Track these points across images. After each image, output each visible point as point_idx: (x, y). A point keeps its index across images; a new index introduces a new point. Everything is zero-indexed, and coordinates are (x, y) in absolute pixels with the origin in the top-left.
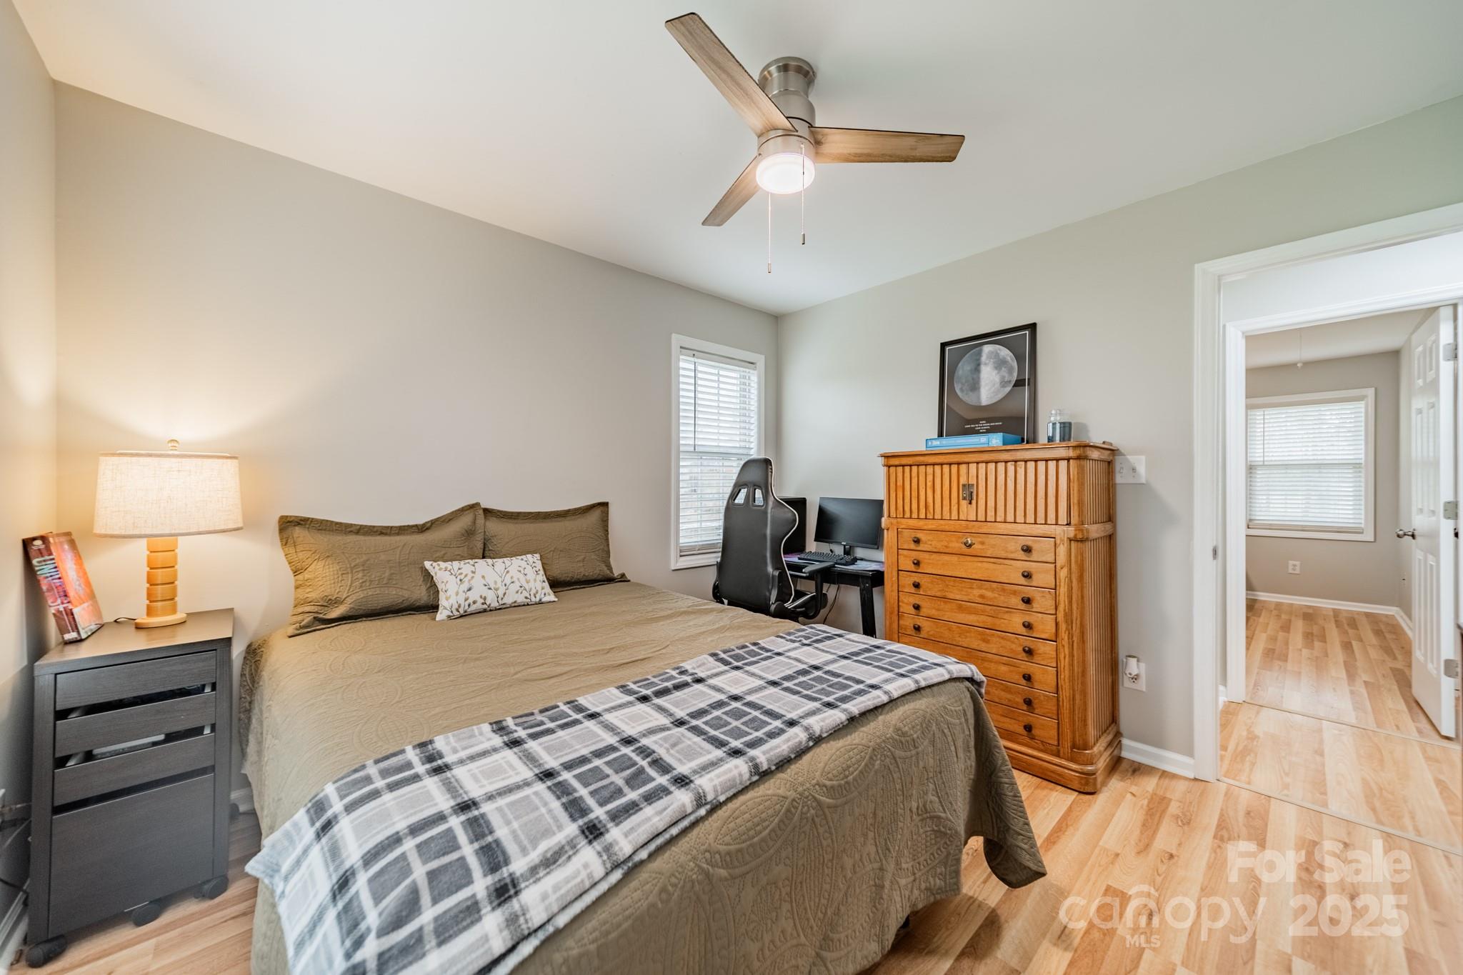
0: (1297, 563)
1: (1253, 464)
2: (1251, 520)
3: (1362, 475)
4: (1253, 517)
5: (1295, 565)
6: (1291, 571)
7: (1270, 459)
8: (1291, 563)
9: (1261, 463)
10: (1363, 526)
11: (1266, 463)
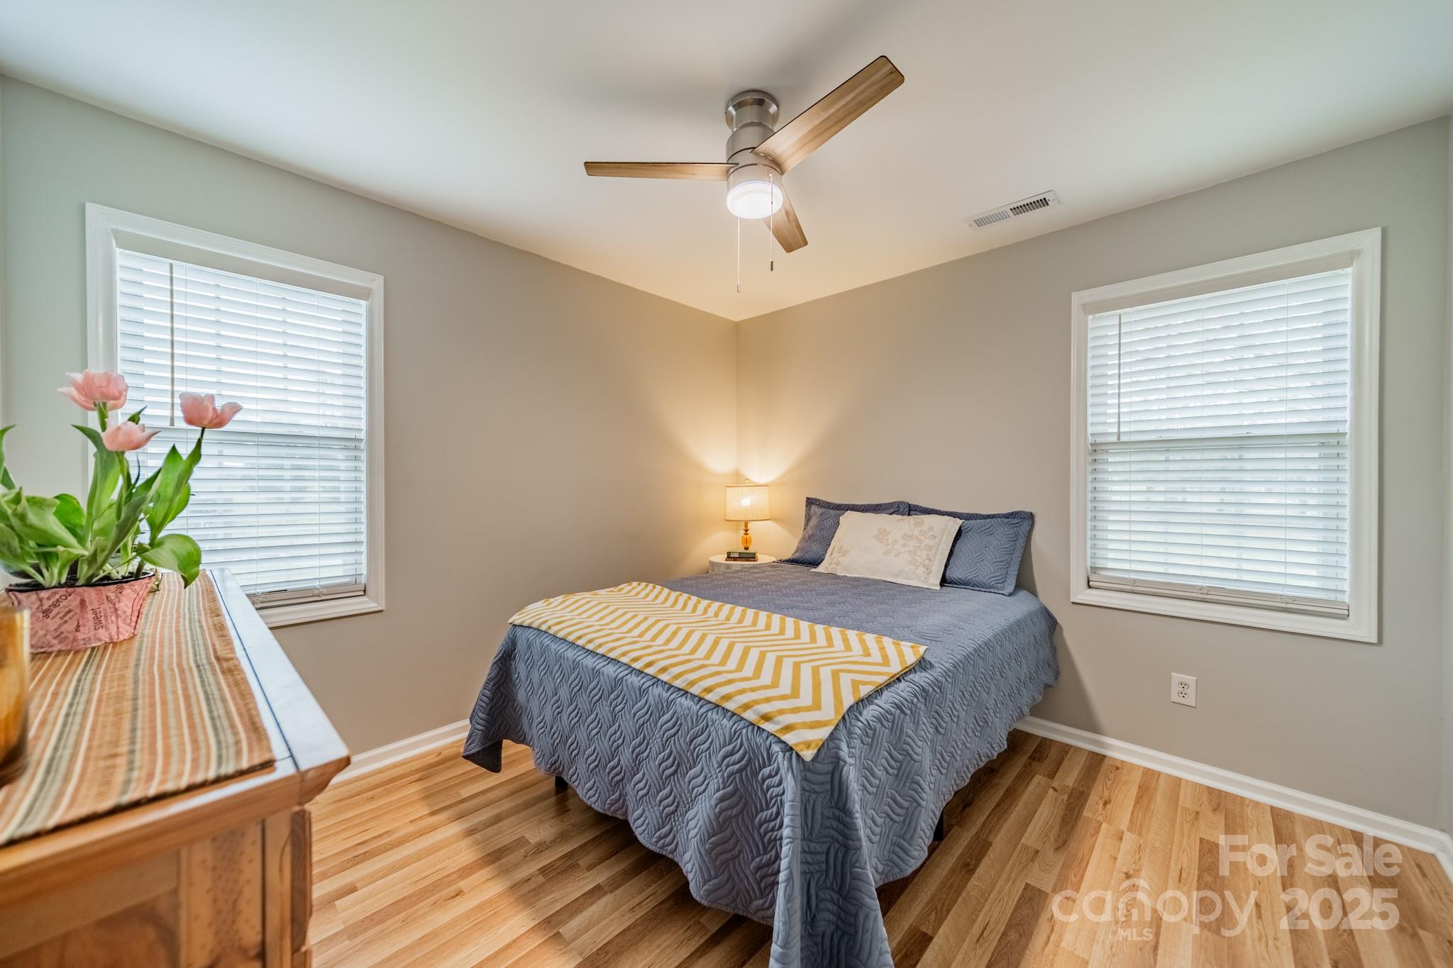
0: (1191, 679)
1: (1100, 440)
2: (1094, 569)
3: (1347, 464)
4: (1100, 564)
5: (1184, 685)
6: (1175, 698)
7: (1134, 428)
8: (1177, 677)
9: (1114, 439)
10: (1346, 599)
11: (1123, 439)
